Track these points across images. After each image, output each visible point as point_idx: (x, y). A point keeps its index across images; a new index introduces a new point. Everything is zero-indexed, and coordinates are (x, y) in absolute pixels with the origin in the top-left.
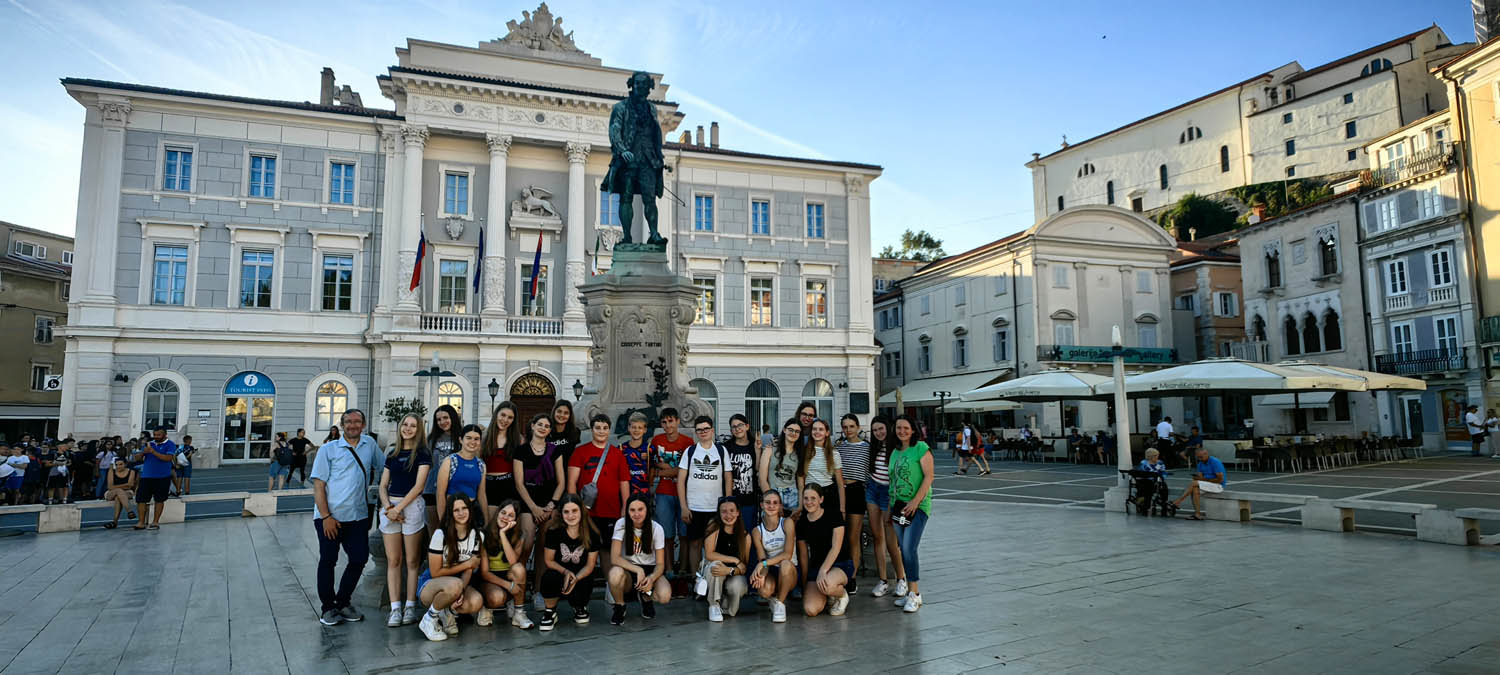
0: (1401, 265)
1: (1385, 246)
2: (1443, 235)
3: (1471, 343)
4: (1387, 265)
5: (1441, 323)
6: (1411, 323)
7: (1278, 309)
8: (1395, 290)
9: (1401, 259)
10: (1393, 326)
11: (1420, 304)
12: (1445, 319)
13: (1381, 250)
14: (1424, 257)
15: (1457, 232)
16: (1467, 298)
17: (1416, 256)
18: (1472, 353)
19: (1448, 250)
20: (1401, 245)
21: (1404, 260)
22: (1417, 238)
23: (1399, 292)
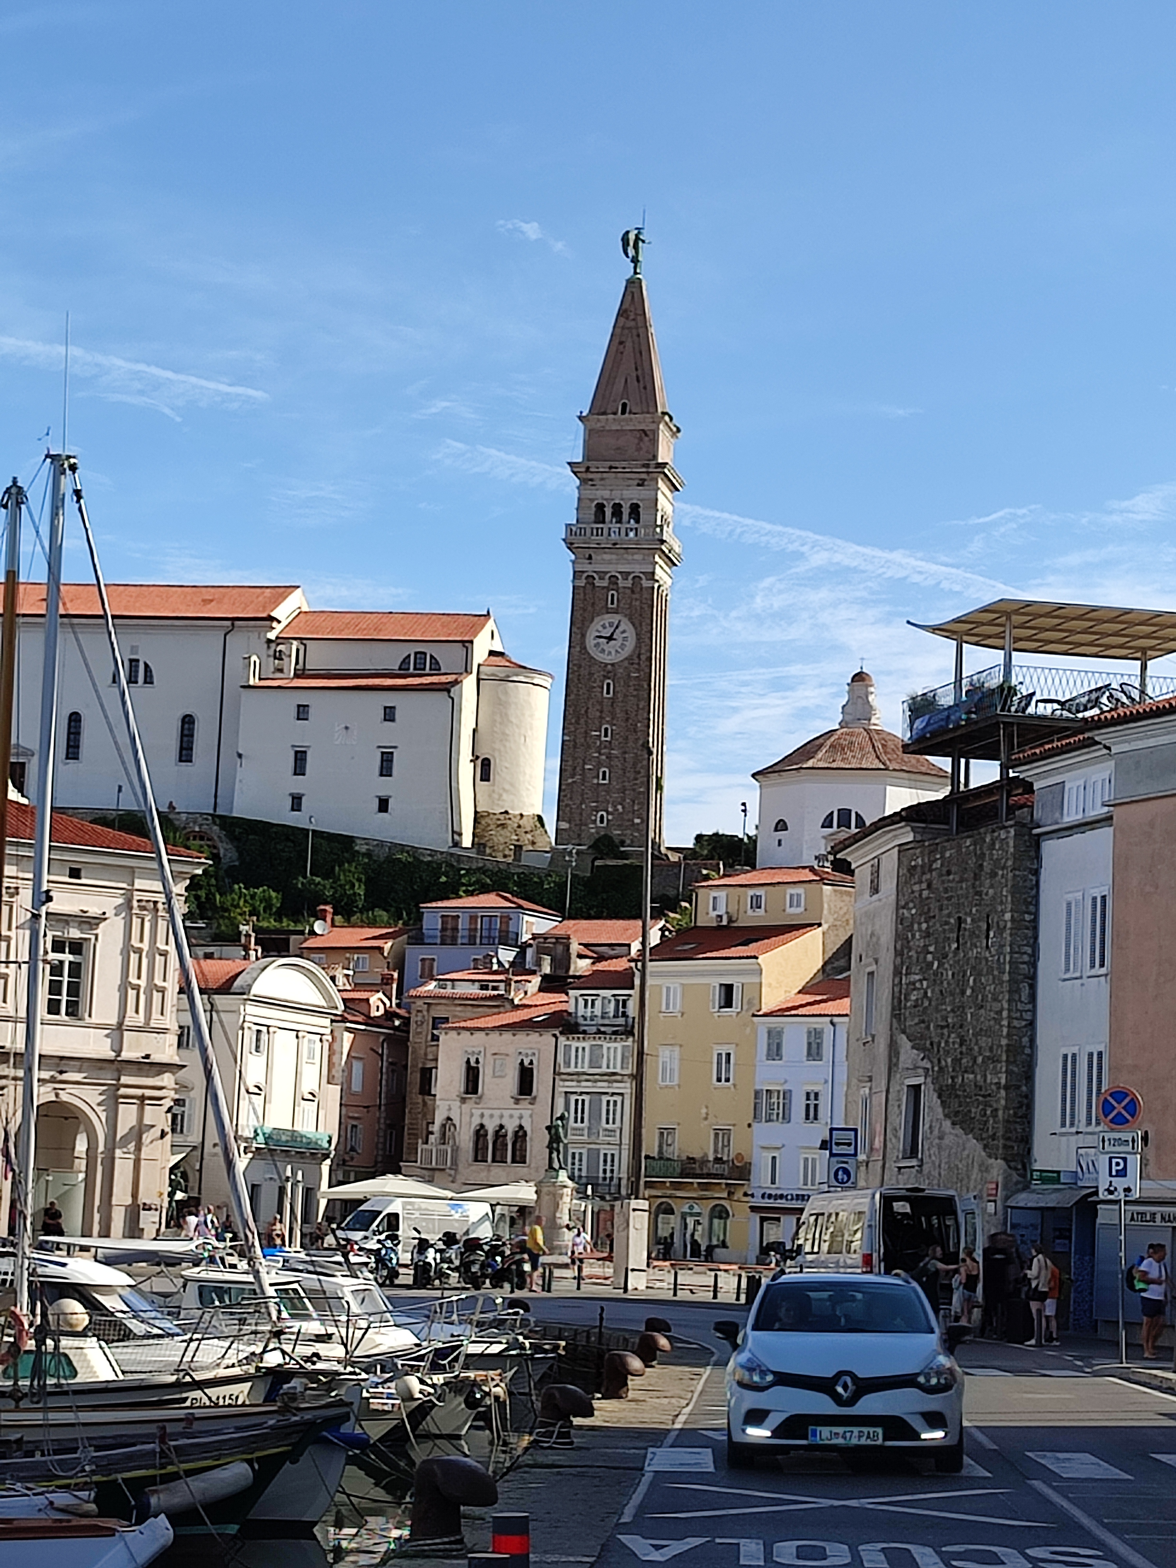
0: (583, 1101)
1: (574, 1084)
2: (616, 1088)
3: (624, 1175)
4: (573, 1098)
5: (605, 1155)
6: (584, 1151)
7: (472, 1115)
8: (576, 1122)
9: (584, 1097)
10: (571, 1151)
11: (593, 1139)
12: (609, 1152)
13: (571, 1086)
14: (601, 1100)
15: (627, 1088)
16: (626, 1140)
17: (596, 1097)
18: (624, 1182)
19: (619, 1099)
20: (587, 1087)
21: (587, 1098)
22: (600, 1084)
23: (579, 1125)
